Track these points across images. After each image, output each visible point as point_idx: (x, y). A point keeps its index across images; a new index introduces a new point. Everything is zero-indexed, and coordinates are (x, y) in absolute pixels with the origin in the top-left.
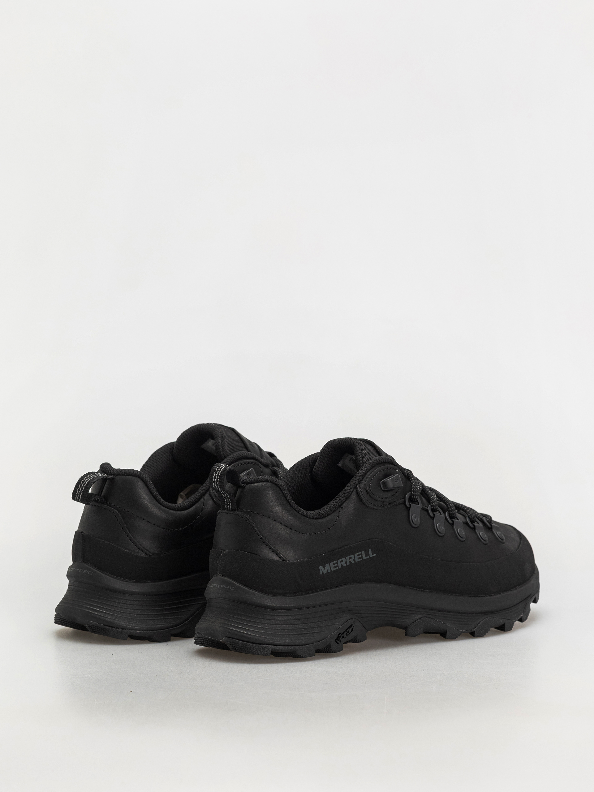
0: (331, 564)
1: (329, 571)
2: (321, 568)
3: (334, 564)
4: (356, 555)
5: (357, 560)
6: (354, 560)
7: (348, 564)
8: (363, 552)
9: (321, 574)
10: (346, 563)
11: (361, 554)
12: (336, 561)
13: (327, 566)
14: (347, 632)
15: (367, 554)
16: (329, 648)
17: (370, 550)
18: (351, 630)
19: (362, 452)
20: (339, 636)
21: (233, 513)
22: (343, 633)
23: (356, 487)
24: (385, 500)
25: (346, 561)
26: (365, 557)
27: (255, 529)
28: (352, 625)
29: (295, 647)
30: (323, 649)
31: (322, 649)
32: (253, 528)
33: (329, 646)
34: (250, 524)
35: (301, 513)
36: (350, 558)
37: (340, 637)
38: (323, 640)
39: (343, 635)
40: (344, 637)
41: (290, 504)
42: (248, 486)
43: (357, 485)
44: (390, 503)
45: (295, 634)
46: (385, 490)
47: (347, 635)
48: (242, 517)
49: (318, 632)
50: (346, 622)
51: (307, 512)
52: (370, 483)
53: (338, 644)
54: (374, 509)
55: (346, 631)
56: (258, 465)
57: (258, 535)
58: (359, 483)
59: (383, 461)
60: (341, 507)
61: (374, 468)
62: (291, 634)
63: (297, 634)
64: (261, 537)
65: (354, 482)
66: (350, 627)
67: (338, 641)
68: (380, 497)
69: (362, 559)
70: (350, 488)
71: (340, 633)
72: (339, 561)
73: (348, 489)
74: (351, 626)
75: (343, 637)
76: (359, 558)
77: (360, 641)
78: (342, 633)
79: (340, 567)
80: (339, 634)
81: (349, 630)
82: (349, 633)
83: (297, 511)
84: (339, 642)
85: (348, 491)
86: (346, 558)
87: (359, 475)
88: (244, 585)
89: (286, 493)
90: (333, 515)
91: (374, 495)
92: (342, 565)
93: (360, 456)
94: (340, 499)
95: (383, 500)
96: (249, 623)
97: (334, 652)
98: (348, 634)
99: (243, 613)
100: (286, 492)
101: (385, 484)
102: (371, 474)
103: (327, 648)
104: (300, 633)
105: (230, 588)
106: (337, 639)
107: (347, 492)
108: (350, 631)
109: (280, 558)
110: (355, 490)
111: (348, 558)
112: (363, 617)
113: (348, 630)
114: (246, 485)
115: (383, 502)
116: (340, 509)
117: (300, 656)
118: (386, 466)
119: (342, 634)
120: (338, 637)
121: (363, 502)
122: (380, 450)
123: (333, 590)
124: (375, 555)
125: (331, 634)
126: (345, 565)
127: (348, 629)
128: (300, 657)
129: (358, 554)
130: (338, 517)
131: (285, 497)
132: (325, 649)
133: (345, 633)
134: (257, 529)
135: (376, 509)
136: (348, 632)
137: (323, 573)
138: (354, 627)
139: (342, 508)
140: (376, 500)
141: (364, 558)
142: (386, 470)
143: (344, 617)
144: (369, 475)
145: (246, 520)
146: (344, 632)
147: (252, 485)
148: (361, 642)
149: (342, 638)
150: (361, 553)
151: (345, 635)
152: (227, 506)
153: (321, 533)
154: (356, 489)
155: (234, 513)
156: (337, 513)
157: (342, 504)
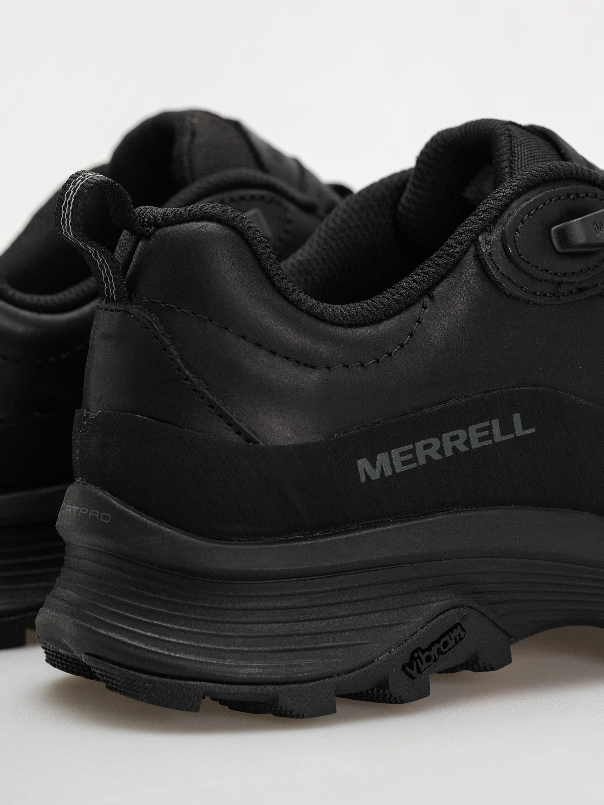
0: (395, 452)
1: (388, 472)
2: (363, 464)
3: (402, 454)
4: (472, 429)
5: (475, 444)
6: (467, 443)
7: (449, 453)
8: (496, 424)
9: (363, 479)
10: (441, 451)
11: (490, 428)
12: (410, 447)
13: (382, 458)
14: (440, 645)
15: (507, 428)
16: (384, 691)
17: (517, 418)
18: (455, 639)
19: (512, 154)
20: (416, 655)
21: (117, 308)
22: (429, 649)
23: (474, 241)
24: (565, 279)
25: (442, 444)
26: (502, 435)
27: (171, 354)
28: (459, 624)
29: (273, 687)
30: (370, 692)
31: (367, 691)
32: (165, 349)
33: (383, 684)
34: (157, 338)
35: (304, 308)
36: (454, 438)
37: (419, 657)
38: (364, 667)
39: (427, 654)
40: (433, 659)
41: (273, 285)
42: (159, 232)
43: (477, 236)
44: (580, 290)
45: (280, 651)
46: (565, 251)
47: (440, 652)
48: (138, 320)
49: (349, 646)
50: (438, 616)
51: (322, 305)
52: (517, 230)
53: (413, 677)
54: (528, 302)
55: (438, 641)
56: (279, 204)
57: (179, 370)
58: (483, 230)
59: (565, 175)
60: (429, 295)
61: (532, 192)
62: (266, 651)
63: (284, 651)
64: (185, 374)
65: (470, 226)
66: (451, 630)
67: (413, 669)
68: (547, 271)
69: (489, 442)
70: (459, 243)
71: (419, 649)
72: (419, 445)
73: (451, 246)
74: (455, 627)
75: (428, 659)
76: (481, 439)
77: (488, 667)
78: (425, 647)
79: (422, 461)
80: (416, 651)
81: (447, 638)
82: (450, 646)
83: (292, 303)
84: (414, 673)
85: (451, 251)
86: (440, 439)
87: (485, 207)
88: (138, 508)
89: (262, 253)
90: (403, 316)
91: (528, 263)
92: (428, 457)
93: (506, 163)
94: (425, 273)
95: (557, 279)
96: (147, 618)
97: (402, 702)
98: (443, 650)
99: (134, 589)
100: (263, 249)
101: (563, 234)
102: (523, 206)
103: (378, 691)
104: (293, 647)
105: (100, 516)
106: (410, 665)
107: (448, 254)
108: (451, 643)
109: (239, 433)
110: (472, 250)
111: (446, 437)
112: (496, 603)
113: (443, 640)
114: (154, 231)
115: (559, 284)
116: (427, 300)
117: (291, 712)
118: (571, 187)
119: (423, 652)
120: (413, 658)
121: (493, 282)
122: (566, 150)
123: (399, 525)
124: (532, 430)
125: (390, 652)
126: (437, 457)
127: (444, 635)
128: (292, 716)
129: (480, 426)
130: (419, 322)
131: (260, 264)
132: (373, 691)
133: (434, 649)
134: (175, 353)
135: (535, 304)
136: (446, 644)
137: (368, 477)
138: (463, 630)
139: (432, 297)
140: (536, 279)
141: (498, 437)
142: (572, 197)
143: (434, 602)
144: (516, 208)
145: (147, 328)
146: (433, 644)
147: (169, 229)
148: (492, 669)
149: (424, 661)
150: (487, 424)
151: (433, 652)
152: (108, 290)
153: (363, 365)
154: (476, 245)
155: (120, 309)
156: (417, 309)
157: (433, 287)
